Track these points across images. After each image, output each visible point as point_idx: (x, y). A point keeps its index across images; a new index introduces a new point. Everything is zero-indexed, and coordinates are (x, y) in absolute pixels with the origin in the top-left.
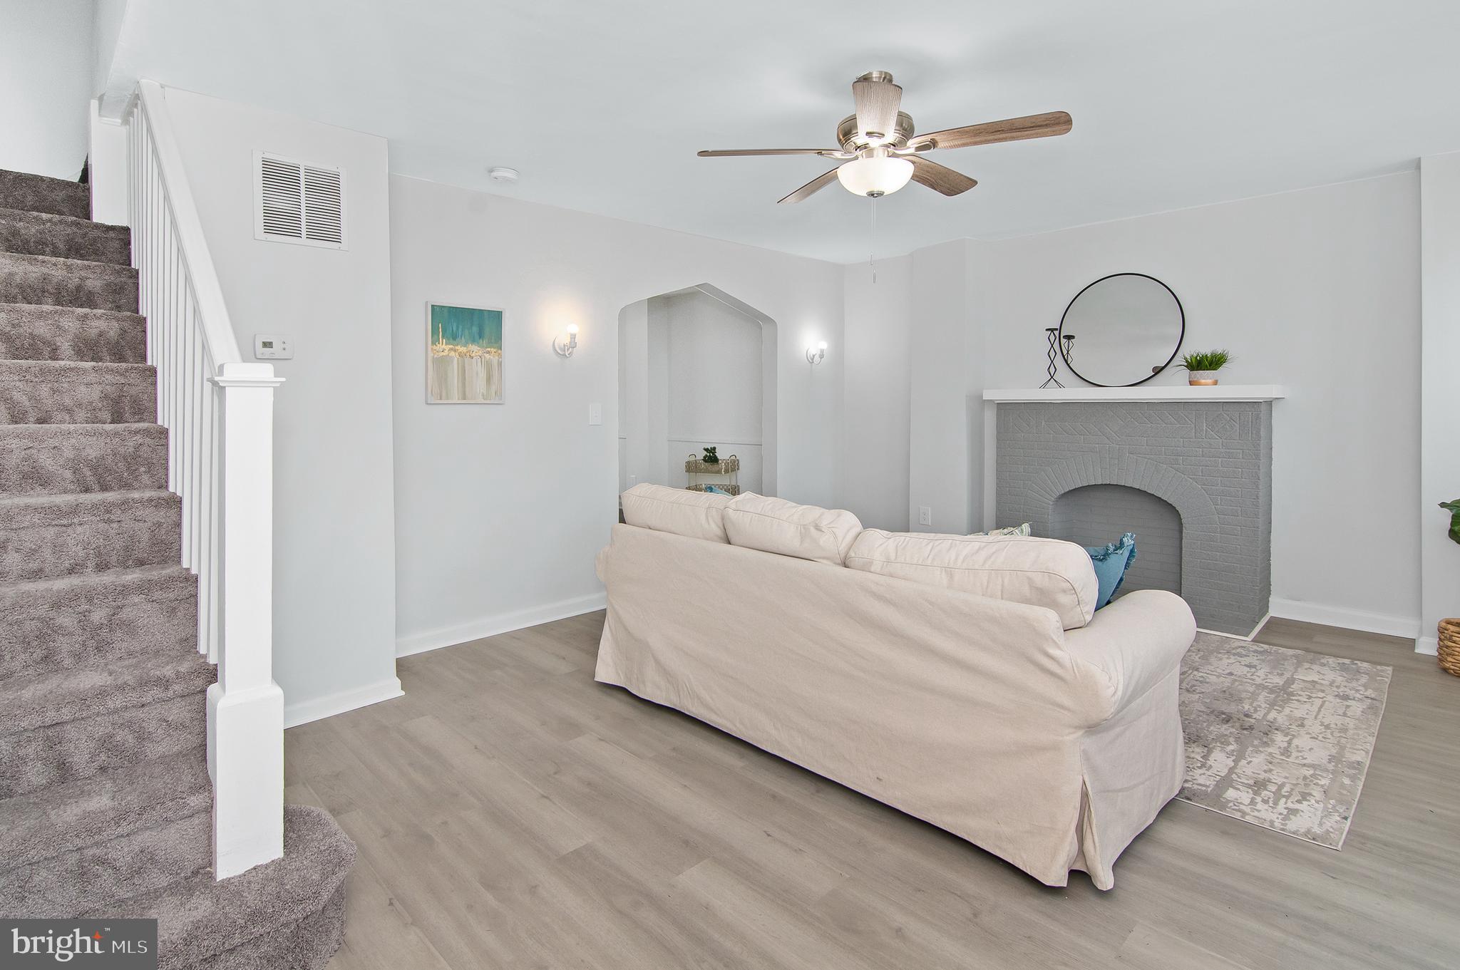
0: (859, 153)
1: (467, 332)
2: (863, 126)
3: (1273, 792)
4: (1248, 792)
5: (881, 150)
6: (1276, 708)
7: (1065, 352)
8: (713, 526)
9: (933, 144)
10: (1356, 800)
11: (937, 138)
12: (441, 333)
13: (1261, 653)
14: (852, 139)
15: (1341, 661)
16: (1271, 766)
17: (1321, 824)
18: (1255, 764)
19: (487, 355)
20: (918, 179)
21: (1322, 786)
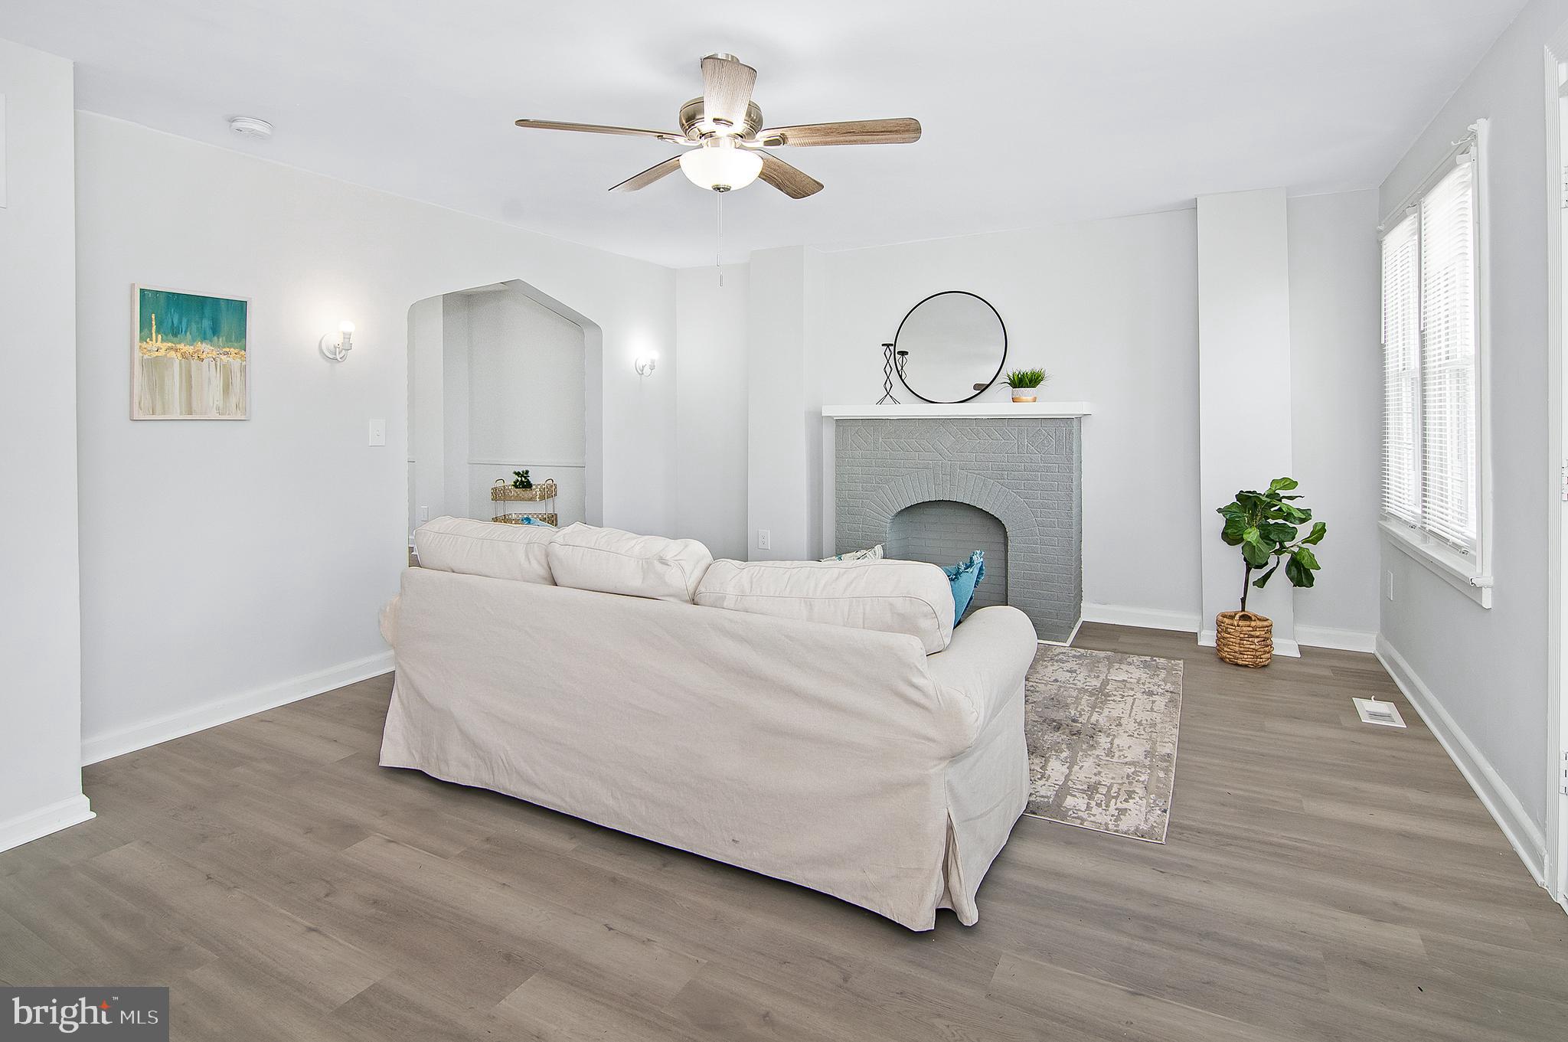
0: (703, 141)
1: (194, 326)
2: (711, 111)
3: (1104, 795)
4: (1083, 798)
5: (728, 140)
6: (1096, 710)
7: (899, 368)
8: (534, 564)
9: (781, 141)
10: (1171, 791)
11: (788, 133)
12: (154, 327)
13: (1078, 657)
14: (696, 125)
15: (1144, 658)
16: (1099, 769)
17: (1146, 820)
18: (1086, 770)
19: (223, 357)
20: (764, 177)
21: (1143, 782)
